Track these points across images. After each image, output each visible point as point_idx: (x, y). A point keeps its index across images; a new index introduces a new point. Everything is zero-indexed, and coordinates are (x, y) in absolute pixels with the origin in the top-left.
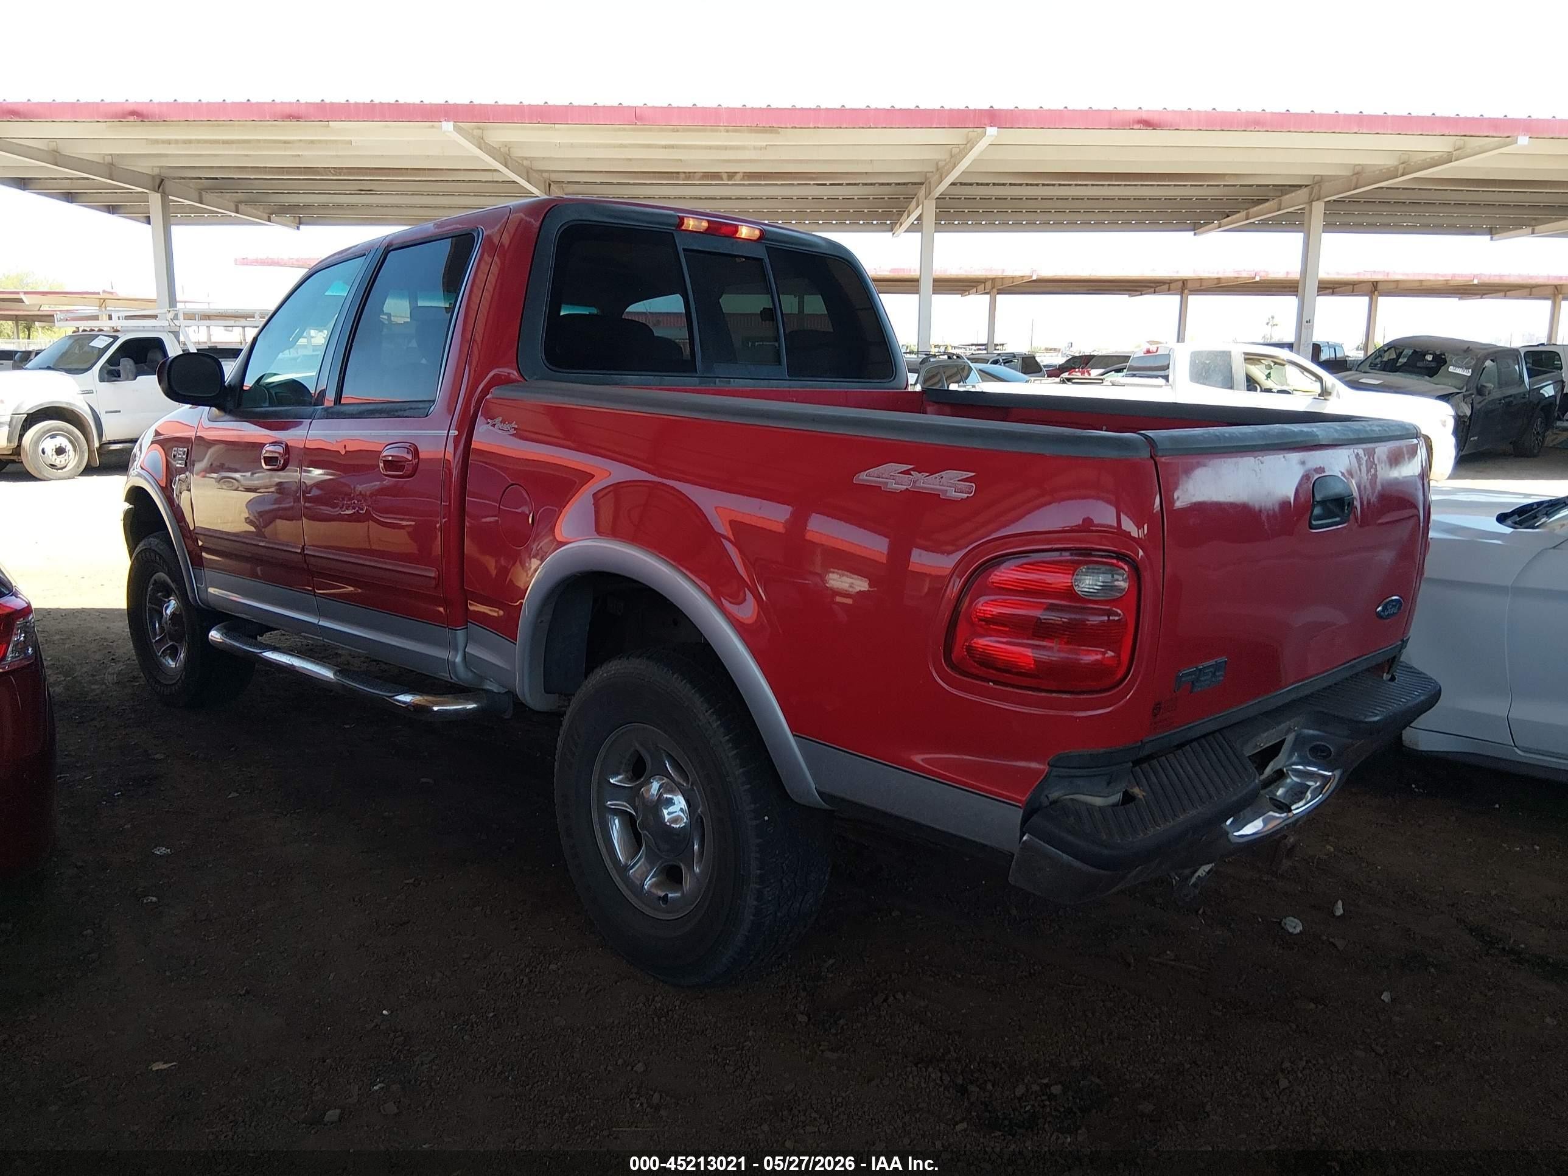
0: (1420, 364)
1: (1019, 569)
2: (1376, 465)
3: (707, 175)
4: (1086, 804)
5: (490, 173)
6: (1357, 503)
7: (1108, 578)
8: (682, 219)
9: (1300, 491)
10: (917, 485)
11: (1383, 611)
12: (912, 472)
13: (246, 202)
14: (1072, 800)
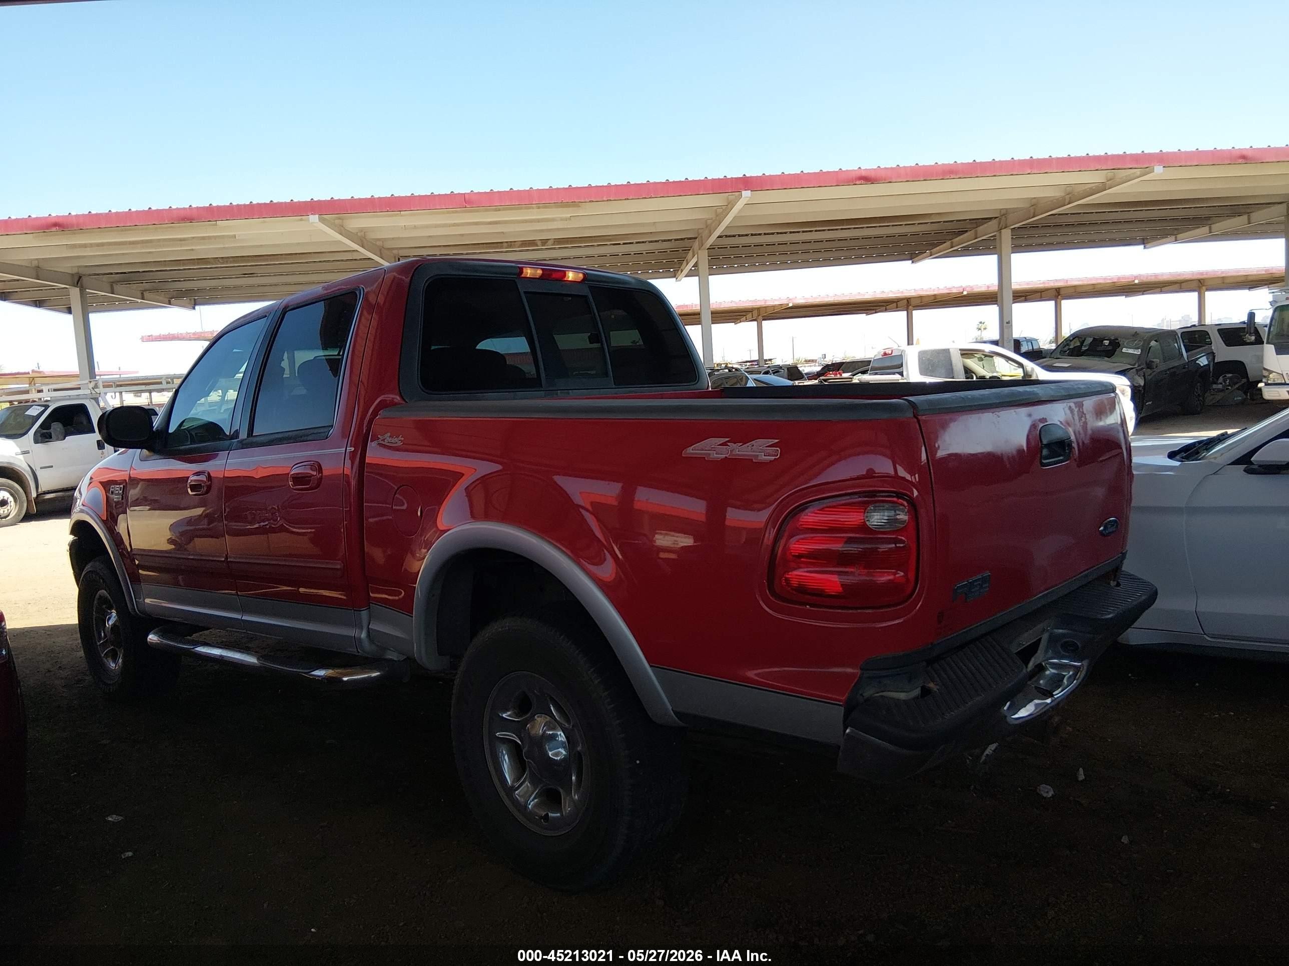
0: (1099, 349)
1: (821, 512)
2: (1085, 414)
3: (525, 243)
4: (893, 699)
5: (350, 253)
6: (1075, 445)
7: (892, 513)
8: (521, 269)
9: (1030, 437)
10: (734, 453)
11: (1104, 529)
12: (729, 444)
13: (150, 290)
14: (882, 696)
